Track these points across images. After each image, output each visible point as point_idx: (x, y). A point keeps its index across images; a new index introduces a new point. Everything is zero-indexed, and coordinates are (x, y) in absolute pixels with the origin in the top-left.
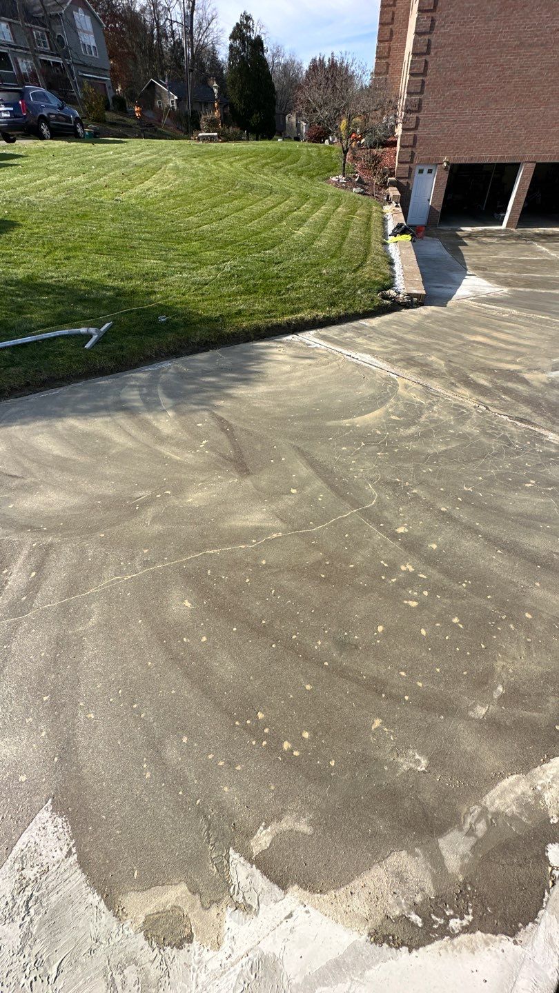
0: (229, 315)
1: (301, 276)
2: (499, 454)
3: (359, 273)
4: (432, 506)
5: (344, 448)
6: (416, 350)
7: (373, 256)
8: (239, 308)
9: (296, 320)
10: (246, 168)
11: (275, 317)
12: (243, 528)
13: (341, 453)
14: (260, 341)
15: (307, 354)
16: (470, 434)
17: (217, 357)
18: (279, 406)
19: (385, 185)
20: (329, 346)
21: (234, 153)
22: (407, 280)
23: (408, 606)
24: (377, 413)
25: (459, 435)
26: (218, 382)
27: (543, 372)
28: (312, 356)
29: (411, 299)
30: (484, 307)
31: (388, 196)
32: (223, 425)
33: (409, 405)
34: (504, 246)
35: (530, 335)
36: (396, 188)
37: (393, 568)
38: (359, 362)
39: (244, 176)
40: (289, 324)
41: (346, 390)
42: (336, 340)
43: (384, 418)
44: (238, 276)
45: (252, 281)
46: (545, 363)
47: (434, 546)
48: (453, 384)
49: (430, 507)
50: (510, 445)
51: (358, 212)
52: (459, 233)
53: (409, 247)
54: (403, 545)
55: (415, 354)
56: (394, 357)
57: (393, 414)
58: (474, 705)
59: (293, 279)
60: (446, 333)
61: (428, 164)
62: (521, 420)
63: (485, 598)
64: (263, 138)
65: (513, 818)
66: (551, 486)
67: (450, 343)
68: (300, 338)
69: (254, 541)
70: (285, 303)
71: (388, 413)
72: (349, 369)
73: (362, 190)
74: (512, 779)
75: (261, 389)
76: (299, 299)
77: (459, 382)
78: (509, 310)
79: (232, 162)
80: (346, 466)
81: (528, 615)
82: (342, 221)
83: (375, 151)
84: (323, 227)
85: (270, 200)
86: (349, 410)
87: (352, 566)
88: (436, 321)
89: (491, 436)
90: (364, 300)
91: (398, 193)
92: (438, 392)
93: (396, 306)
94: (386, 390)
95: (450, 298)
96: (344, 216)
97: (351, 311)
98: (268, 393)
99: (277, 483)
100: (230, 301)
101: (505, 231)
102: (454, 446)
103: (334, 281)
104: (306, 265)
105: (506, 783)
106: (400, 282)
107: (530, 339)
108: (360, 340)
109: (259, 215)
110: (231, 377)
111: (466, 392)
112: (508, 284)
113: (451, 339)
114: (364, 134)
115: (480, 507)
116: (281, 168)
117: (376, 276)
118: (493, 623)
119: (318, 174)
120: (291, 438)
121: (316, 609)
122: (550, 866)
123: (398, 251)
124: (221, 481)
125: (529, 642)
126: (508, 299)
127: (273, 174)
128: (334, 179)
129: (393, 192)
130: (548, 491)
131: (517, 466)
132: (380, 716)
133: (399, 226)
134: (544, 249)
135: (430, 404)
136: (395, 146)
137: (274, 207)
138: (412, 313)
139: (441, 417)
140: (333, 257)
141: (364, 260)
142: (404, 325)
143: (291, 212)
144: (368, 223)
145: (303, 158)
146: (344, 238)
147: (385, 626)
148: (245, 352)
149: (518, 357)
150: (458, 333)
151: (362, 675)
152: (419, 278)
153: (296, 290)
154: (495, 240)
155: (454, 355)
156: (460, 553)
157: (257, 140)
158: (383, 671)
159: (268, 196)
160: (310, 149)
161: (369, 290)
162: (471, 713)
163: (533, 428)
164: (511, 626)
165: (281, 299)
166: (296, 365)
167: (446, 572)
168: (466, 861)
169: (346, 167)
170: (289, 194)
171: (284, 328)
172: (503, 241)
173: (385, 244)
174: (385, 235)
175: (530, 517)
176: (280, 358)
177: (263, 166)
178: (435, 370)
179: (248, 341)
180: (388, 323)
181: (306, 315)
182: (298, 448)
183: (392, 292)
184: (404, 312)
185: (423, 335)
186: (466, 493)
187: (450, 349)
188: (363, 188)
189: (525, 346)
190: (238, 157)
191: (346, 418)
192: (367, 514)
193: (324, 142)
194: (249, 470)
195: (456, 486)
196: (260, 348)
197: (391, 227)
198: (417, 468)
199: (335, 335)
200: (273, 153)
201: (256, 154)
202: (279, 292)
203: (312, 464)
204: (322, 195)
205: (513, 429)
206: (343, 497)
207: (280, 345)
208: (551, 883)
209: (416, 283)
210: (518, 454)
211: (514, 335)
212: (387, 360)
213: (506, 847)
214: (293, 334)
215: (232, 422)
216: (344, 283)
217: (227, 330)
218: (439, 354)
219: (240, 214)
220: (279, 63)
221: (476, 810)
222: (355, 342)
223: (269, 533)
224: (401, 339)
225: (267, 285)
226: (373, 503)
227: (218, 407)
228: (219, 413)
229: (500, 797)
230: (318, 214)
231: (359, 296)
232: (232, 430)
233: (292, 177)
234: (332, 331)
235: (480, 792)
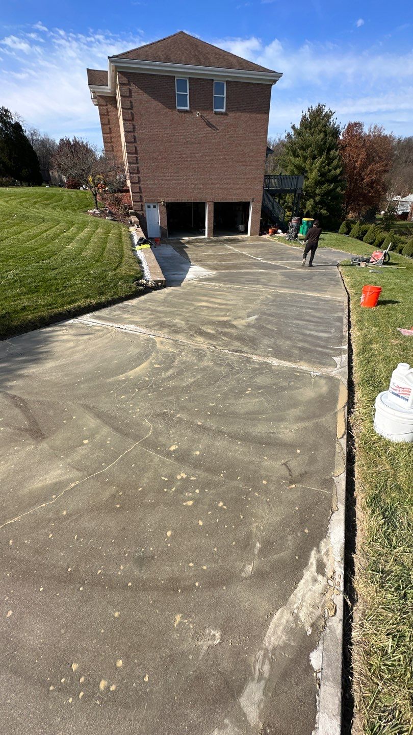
0: (15, 312)
1: (74, 276)
2: (227, 376)
3: (118, 271)
4: (192, 423)
5: (123, 397)
6: (166, 317)
7: (126, 259)
8: (23, 305)
9: (74, 308)
10: (20, 205)
11: (56, 308)
12: (42, 488)
13: (120, 401)
14: (47, 327)
15: (87, 331)
16: (208, 367)
17: (7, 345)
18: (67, 375)
19: (128, 215)
20: (103, 323)
21: (9, 195)
22: (151, 272)
23: (186, 506)
24: (144, 365)
25: (201, 369)
26: (10, 366)
27: (243, 319)
28: (90, 332)
29: (157, 284)
30: (204, 284)
31: (131, 221)
32: (16, 401)
33: (166, 355)
34: (209, 247)
35: (232, 298)
36: (135, 217)
37: (172, 480)
38: (126, 331)
39: (19, 210)
40: (69, 311)
41: (120, 353)
42: (107, 318)
43: (150, 368)
44: (21, 281)
45: (34, 284)
46: (242, 313)
47: (198, 453)
48: (192, 335)
49: (190, 424)
50: (233, 368)
51: (112, 232)
52: (182, 241)
53: (150, 252)
54: (177, 459)
55: (165, 319)
56: (151, 323)
57: (156, 363)
58: (244, 567)
59: (68, 279)
60: (183, 303)
61: (154, 203)
62: (236, 351)
63: (236, 480)
64: (34, 185)
65: (286, 646)
66: (260, 389)
67: (186, 309)
68: (79, 320)
69: (54, 497)
70: (63, 297)
71: (152, 364)
72: (120, 337)
73: (112, 218)
74: (278, 614)
75: (50, 364)
76: (75, 293)
77: (196, 333)
78: (218, 284)
79: (8, 201)
80: (126, 411)
81: (264, 482)
82: (101, 238)
83: (116, 195)
84: (88, 242)
85: (43, 226)
86: (123, 367)
87: (141, 489)
88: (175, 296)
89: (221, 365)
90: (124, 288)
91: (137, 220)
92: (183, 343)
93: (147, 290)
94: (148, 348)
95: (182, 280)
96: (102, 234)
97: (116, 297)
98: (56, 367)
99: (70, 439)
100: (15, 301)
101: (208, 239)
102: (199, 377)
103: (101, 277)
104: (77, 268)
105: (275, 620)
106: (147, 274)
107: (232, 300)
108: (125, 316)
109: (36, 236)
110: (21, 360)
111: (200, 339)
112: (216, 269)
113: (187, 307)
114: (106, 184)
115: (223, 415)
116: (49, 204)
117: (130, 272)
118: (245, 496)
119: (79, 209)
120: (79, 399)
121: (115, 538)
122: (315, 672)
123: (143, 254)
124: (18, 451)
125: (268, 502)
126: (217, 277)
127: (44, 208)
128: (91, 211)
129: (134, 219)
130: (259, 393)
131: (239, 381)
132: (179, 611)
133: (141, 239)
134: (231, 247)
135: (179, 351)
136: (129, 192)
137: (48, 230)
138: (158, 293)
139: (188, 359)
140: (97, 261)
141: (120, 262)
142: (155, 301)
143: (61, 233)
144: (120, 238)
145: (66, 199)
146: (104, 249)
147: (172, 530)
148: (34, 337)
149: (228, 312)
150: (191, 302)
151: (160, 581)
152: (159, 270)
153: (71, 286)
154: (203, 244)
155: (189, 316)
156: (215, 452)
157: (29, 186)
158: (176, 569)
159: (41, 223)
160: (70, 193)
161: (127, 281)
162: (243, 574)
163: (244, 355)
164: (256, 494)
165: (60, 294)
166: (78, 341)
167: (208, 470)
168: (262, 706)
169: (98, 204)
170: (58, 222)
171: (65, 315)
172: (208, 244)
173: (134, 251)
174: (133, 245)
175: (253, 413)
176: (64, 338)
177: (35, 203)
178: (180, 328)
179: (35, 329)
180: (144, 302)
181: (82, 303)
182: (86, 406)
183: (143, 281)
184: (154, 292)
185: (168, 307)
186: (212, 408)
187: (187, 313)
188: (113, 217)
189: (231, 305)
190: (13, 197)
191: (121, 373)
192: (147, 444)
193: (79, 189)
194: (44, 435)
195: (205, 404)
196: (47, 333)
197: (136, 240)
198: (178, 398)
199: (107, 314)
200: (41, 195)
201: (28, 195)
202: (58, 289)
203: (99, 415)
204: (84, 222)
205: (232, 358)
206: (126, 435)
207: (64, 328)
208: (318, 686)
209: (158, 274)
210: (238, 373)
211: (223, 299)
212: (147, 327)
213: (285, 675)
214: (74, 318)
215: (25, 397)
216: (108, 278)
217: (15, 324)
218: (181, 317)
219: (19, 236)
220: (37, 140)
221: (261, 654)
222: (121, 318)
223: (66, 486)
224: (154, 311)
225: (47, 286)
226: (150, 433)
227: (11, 387)
228: (12, 392)
229: (273, 634)
230: (83, 234)
231: (120, 286)
232: (25, 404)
233: (59, 210)
234: (104, 312)
235: (260, 637)
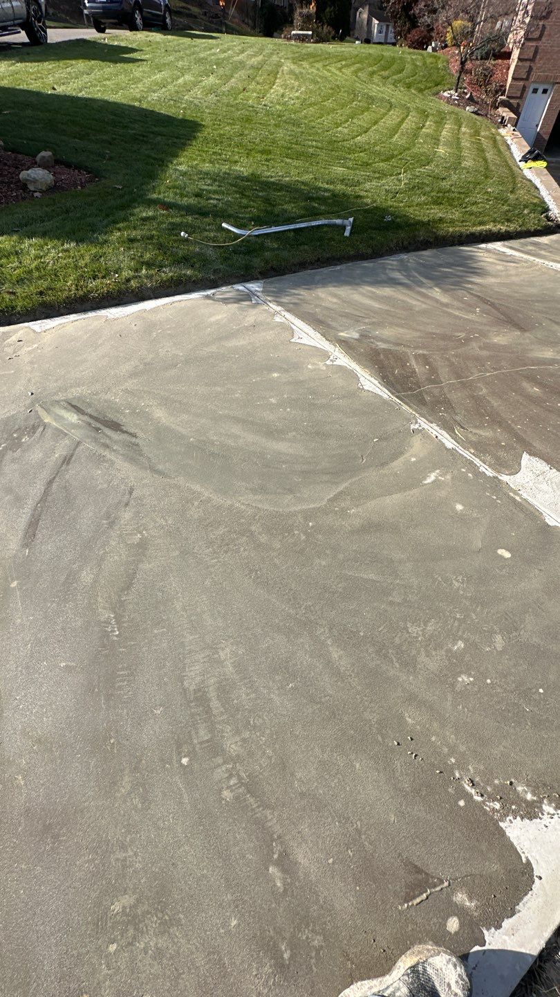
10: (356, 76)
19: (495, 105)
31: (502, 118)
36: (507, 109)
51: (482, 134)
61: (545, 82)
79: (341, 68)
83: (486, 63)
91: (512, 116)
116: (388, 78)
119: (426, 88)
127: (383, 84)
128: (446, 94)
129: (507, 113)
136: (510, 58)
159: (390, 110)
160: (414, 57)
170: (408, 109)
174: (512, 161)
177: (372, 73)
188: (475, 107)
190: (344, 63)
193: (426, 49)
197: (518, 154)
200: (377, 60)
204: (439, 112)
233: (401, 88)
